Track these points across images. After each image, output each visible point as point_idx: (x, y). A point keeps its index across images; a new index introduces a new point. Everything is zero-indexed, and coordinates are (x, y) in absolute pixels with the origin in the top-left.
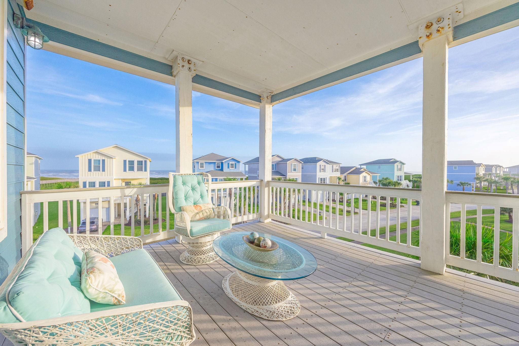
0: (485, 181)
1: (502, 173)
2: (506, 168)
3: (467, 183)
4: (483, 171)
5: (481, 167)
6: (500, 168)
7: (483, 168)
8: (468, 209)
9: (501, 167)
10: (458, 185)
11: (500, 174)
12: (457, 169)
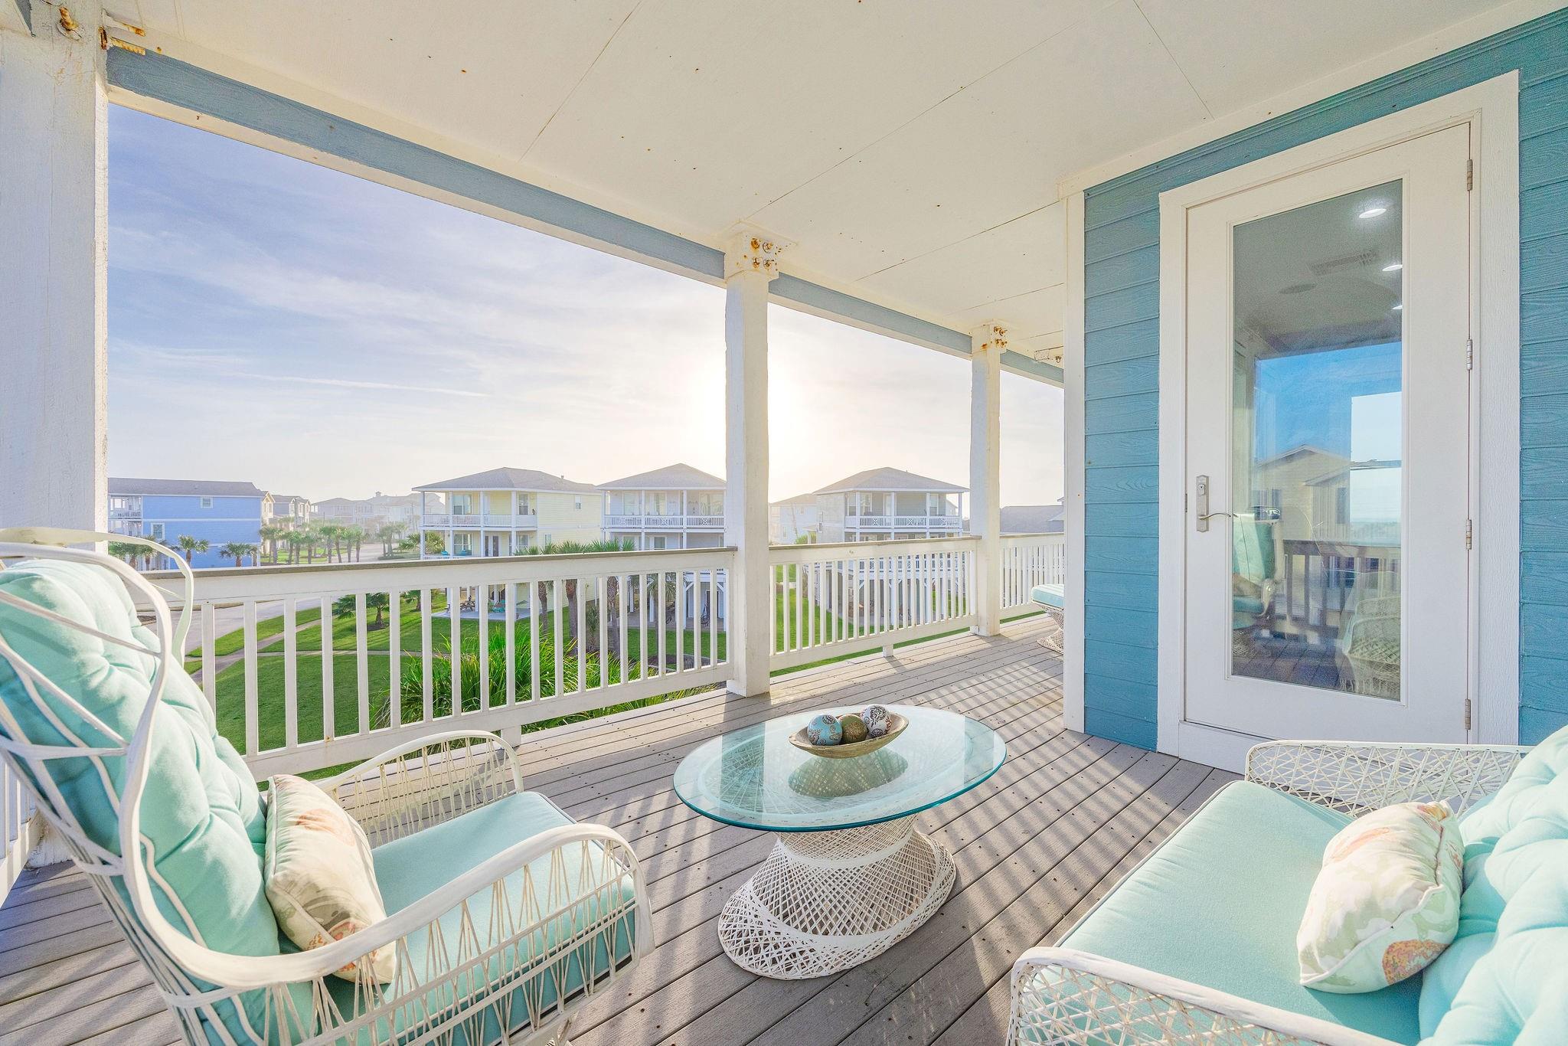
0: (283, 537)
1: (307, 517)
2: (314, 505)
3: (247, 547)
4: (270, 511)
5: (265, 501)
6: (304, 505)
7: (270, 505)
8: (262, 619)
9: (305, 501)
10: (223, 553)
11: (303, 518)
12: (212, 506)
